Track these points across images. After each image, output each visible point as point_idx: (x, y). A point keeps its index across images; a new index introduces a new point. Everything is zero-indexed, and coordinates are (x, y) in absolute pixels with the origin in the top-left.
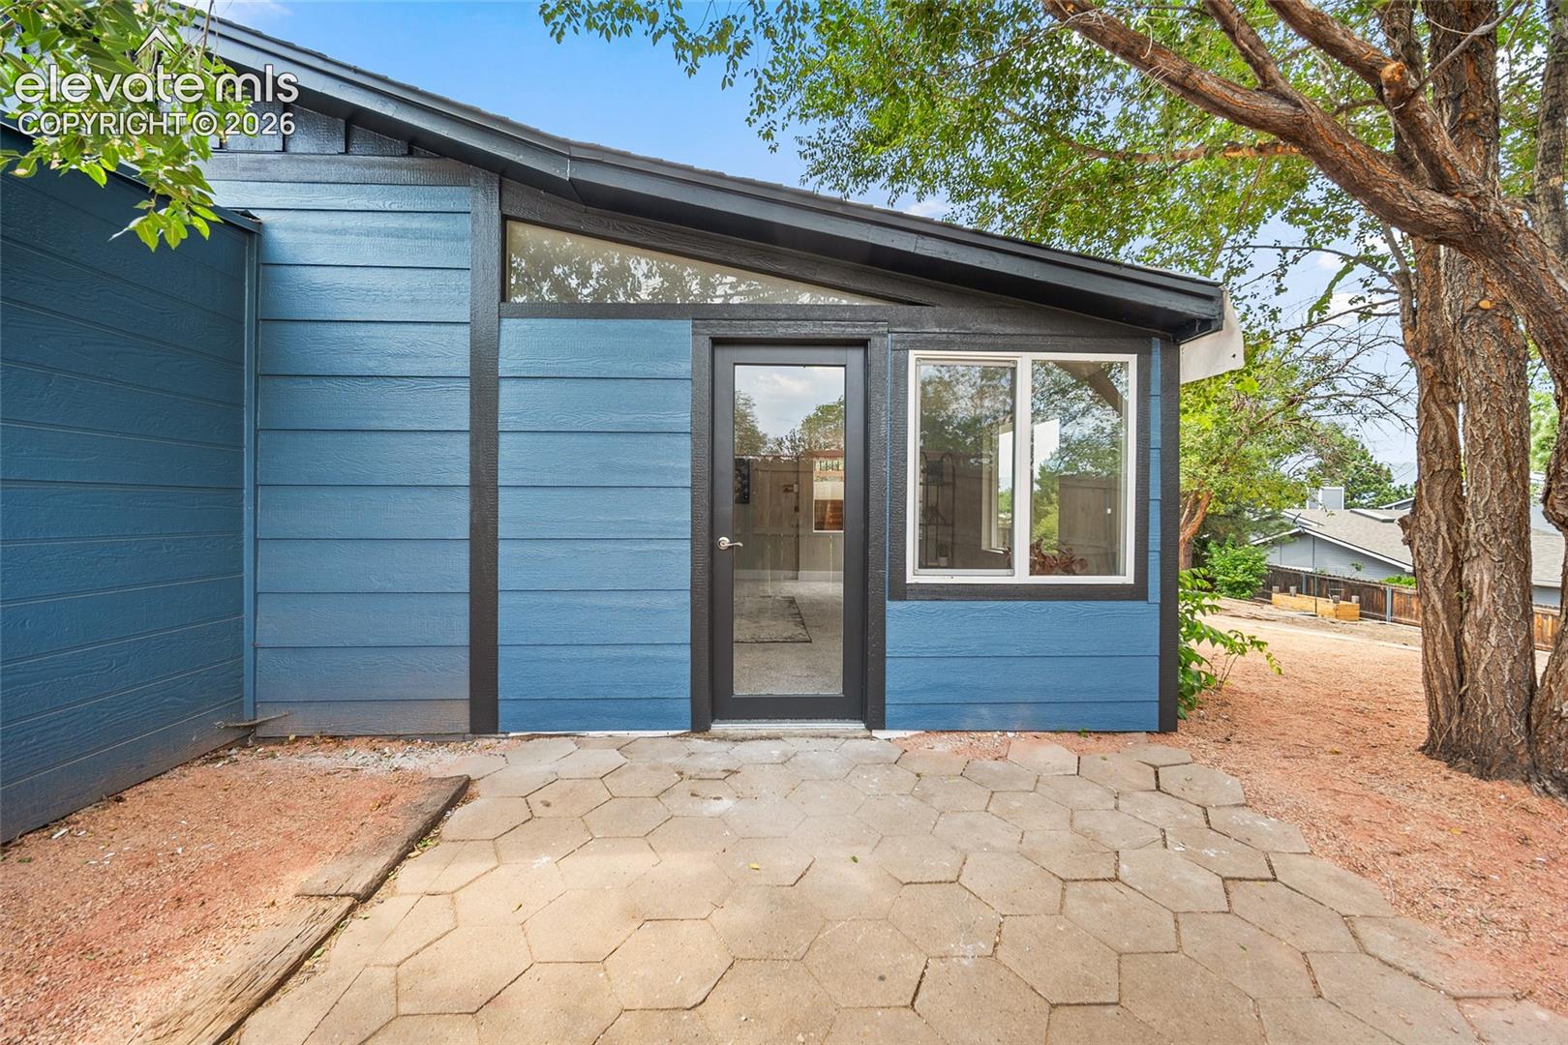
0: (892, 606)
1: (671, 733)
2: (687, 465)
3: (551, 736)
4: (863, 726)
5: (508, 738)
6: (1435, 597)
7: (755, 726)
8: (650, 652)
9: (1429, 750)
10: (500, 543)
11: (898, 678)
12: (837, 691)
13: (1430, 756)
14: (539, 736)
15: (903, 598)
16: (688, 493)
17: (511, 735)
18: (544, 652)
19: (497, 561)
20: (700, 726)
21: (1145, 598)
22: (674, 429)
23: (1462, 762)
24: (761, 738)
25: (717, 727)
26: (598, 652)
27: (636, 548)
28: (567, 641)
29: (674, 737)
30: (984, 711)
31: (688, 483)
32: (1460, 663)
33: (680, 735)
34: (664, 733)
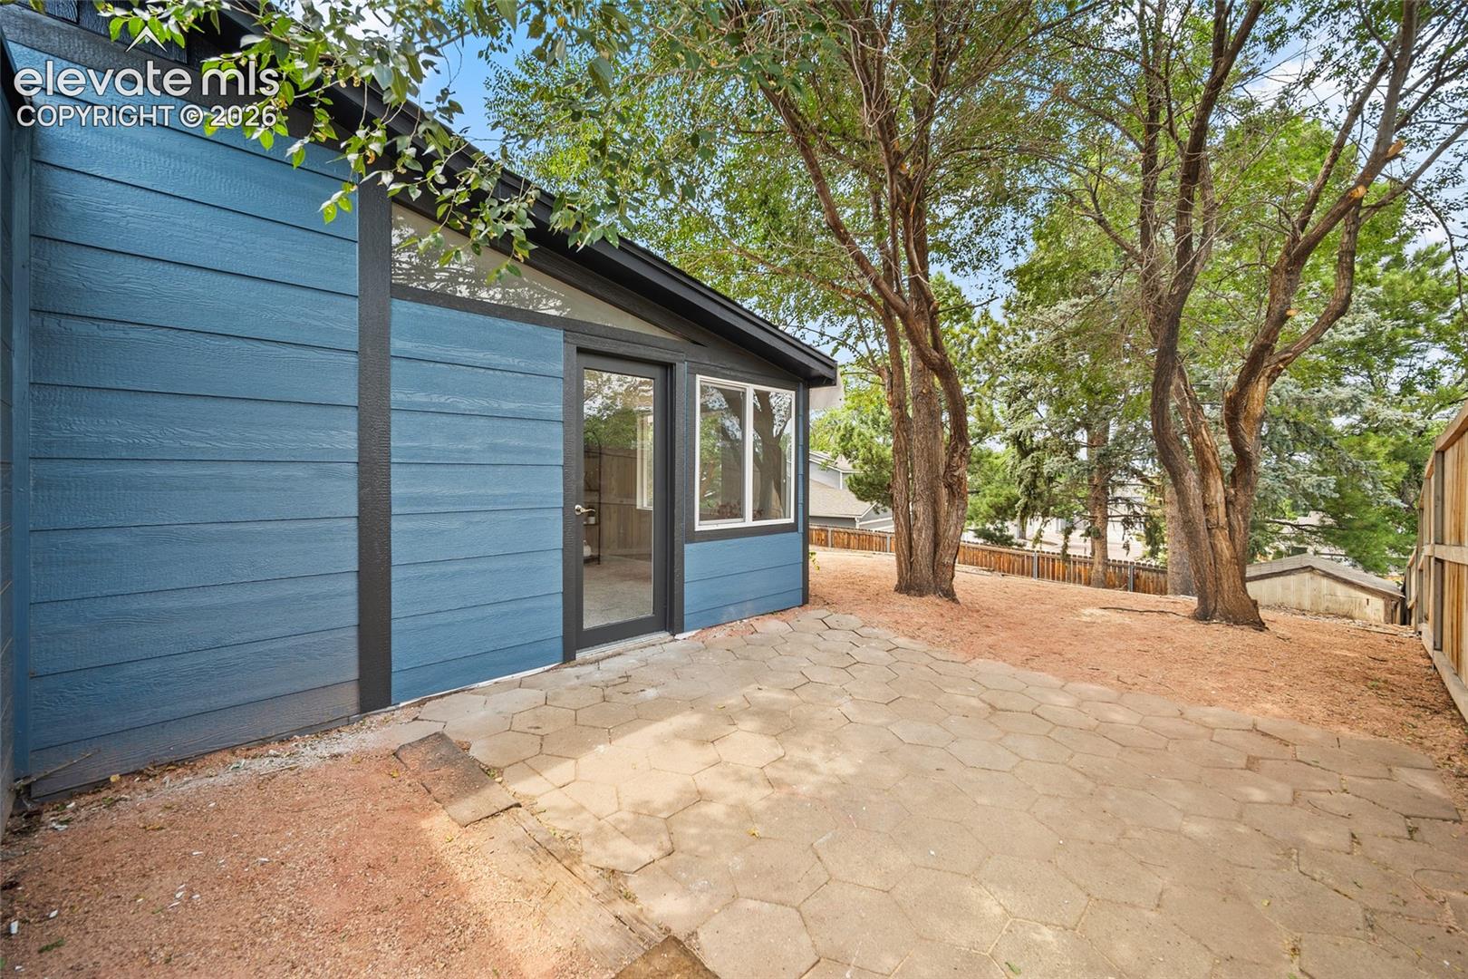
0: (688, 547)
1: (547, 668)
2: (560, 447)
3: (442, 696)
4: (668, 634)
5: (398, 709)
6: (901, 519)
7: (603, 649)
8: (528, 605)
9: (899, 589)
10: (393, 518)
11: (692, 596)
12: (649, 613)
13: (900, 593)
14: (430, 699)
15: (692, 541)
16: (560, 470)
17: (402, 705)
18: (440, 618)
19: (390, 536)
20: (568, 657)
21: (797, 530)
22: (551, 418)
23: (912, 592)
24: (608, 657)
25: (580, 656)
26: (490, 610)
27: (521, 517)
28: (462, 605)
29: (548, 671)
30: (731, 609)
31: (561, 462)
32: (911, 547)
33: (555, 668)
34: (541, 669)
